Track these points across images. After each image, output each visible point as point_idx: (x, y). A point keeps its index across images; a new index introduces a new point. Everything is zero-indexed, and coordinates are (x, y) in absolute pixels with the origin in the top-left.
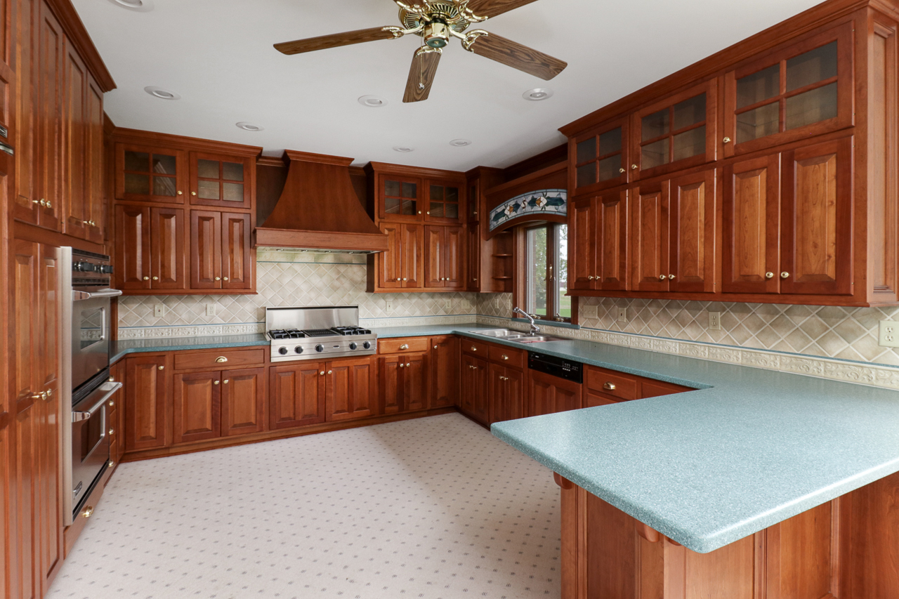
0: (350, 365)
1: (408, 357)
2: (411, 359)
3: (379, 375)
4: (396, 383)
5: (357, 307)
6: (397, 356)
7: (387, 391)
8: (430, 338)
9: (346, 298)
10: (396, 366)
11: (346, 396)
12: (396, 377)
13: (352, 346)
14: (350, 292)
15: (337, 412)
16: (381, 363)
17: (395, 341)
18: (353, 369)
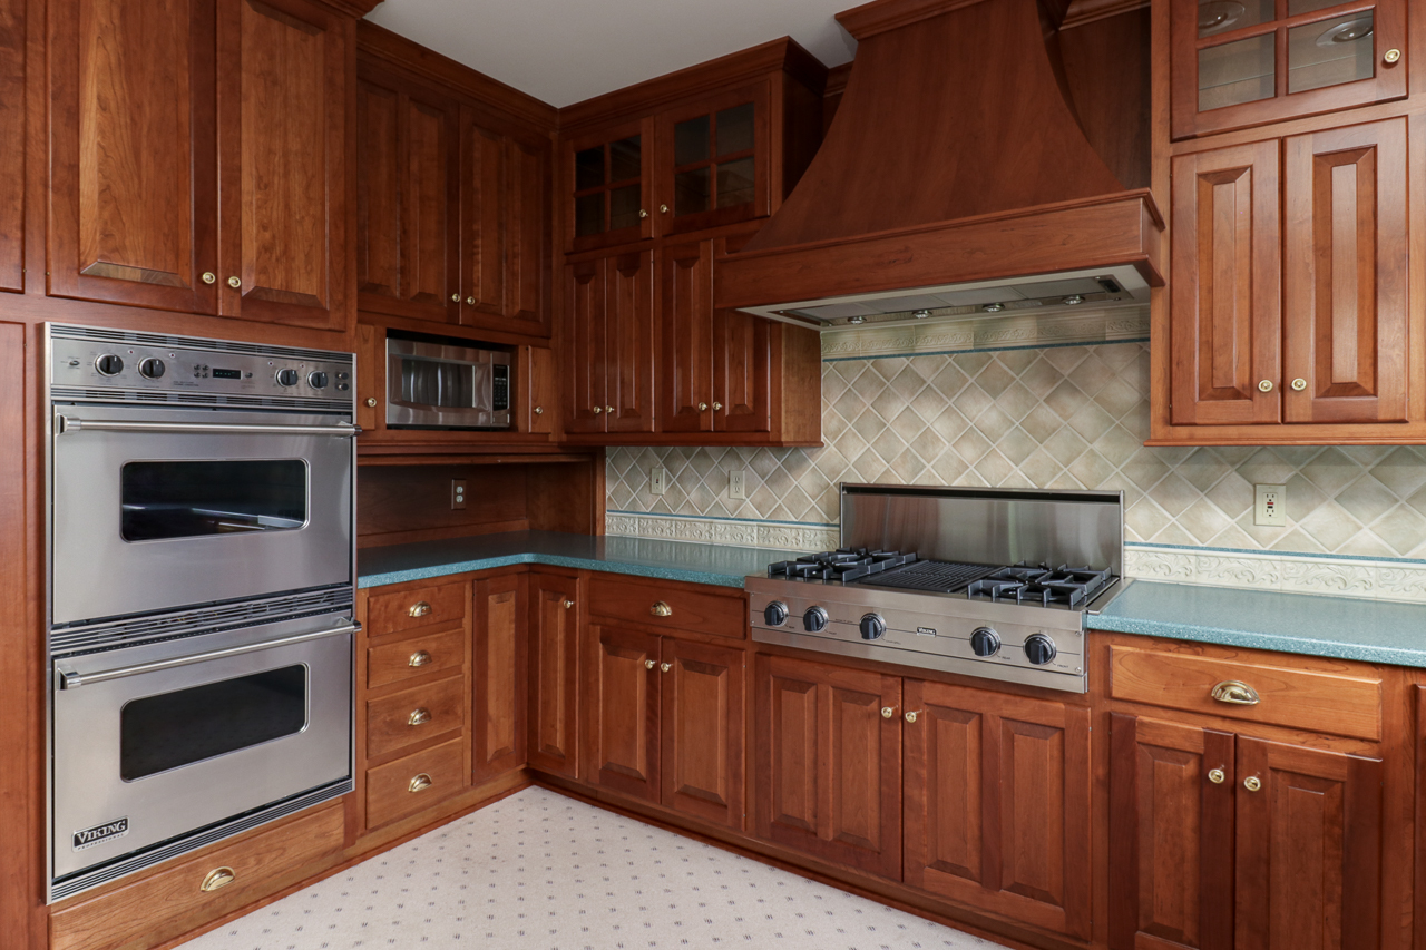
0: (984, 709)
1: (1262, 749)
2: (1275, 760)
3: (1108, 783)
4: (1190, 846)
5: (1114, 499)
6: (1196, 727)
7: (1143, 865)
8: (1402, 683)
9: (1079, 466)
10: (1189, 769)
11: (973, 819)
12: (1190, 820)
13: (981, 643)
14: (1097, 446)
15: (941, 865)
16: (1120, 735)
17: (1186, 656)
18: (996, 729)
